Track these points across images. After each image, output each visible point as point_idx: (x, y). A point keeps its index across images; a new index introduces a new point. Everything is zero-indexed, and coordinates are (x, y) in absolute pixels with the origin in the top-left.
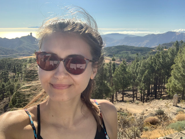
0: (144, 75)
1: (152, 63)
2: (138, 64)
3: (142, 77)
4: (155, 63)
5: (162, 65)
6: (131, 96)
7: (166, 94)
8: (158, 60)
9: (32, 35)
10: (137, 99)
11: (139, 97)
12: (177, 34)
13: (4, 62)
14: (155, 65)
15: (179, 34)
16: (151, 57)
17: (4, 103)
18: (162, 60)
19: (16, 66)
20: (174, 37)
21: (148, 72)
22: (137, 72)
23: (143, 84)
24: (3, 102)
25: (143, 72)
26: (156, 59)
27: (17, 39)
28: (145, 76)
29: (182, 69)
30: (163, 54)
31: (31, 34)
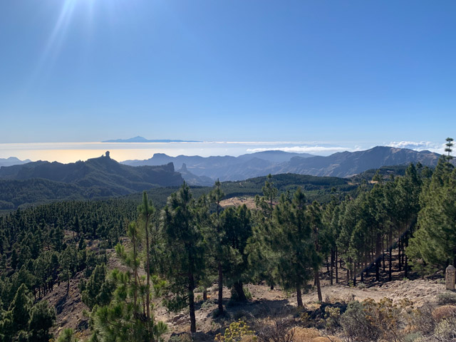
0: (354, 232)
1: (367, 207)
2: (338, 210)
3: (350, 235)
4: (374, 206)
5: (388, 210)
6: (323, 275)
7: (398, 271)
8: (379, 202)
9: (110, 155)
10: (337, 282)
11: (340, 279)
12: (394, 152)
13: (54, 209)
14: (373, 212)
15: (398, 150)
16: (364, 195)
17: (57, 294)
18: (389, 200)
19: (79, 218)
20: (387, 157)
21: (361, 225)
22: (339, 224)
23: (354, 250)
24: (53, 293)
25: (351, 225)
26: (374, 200)
27: (80, 163)
28: (357, 234)
29: (445, 217)
30: (389, 188)
31: (108, 153)
